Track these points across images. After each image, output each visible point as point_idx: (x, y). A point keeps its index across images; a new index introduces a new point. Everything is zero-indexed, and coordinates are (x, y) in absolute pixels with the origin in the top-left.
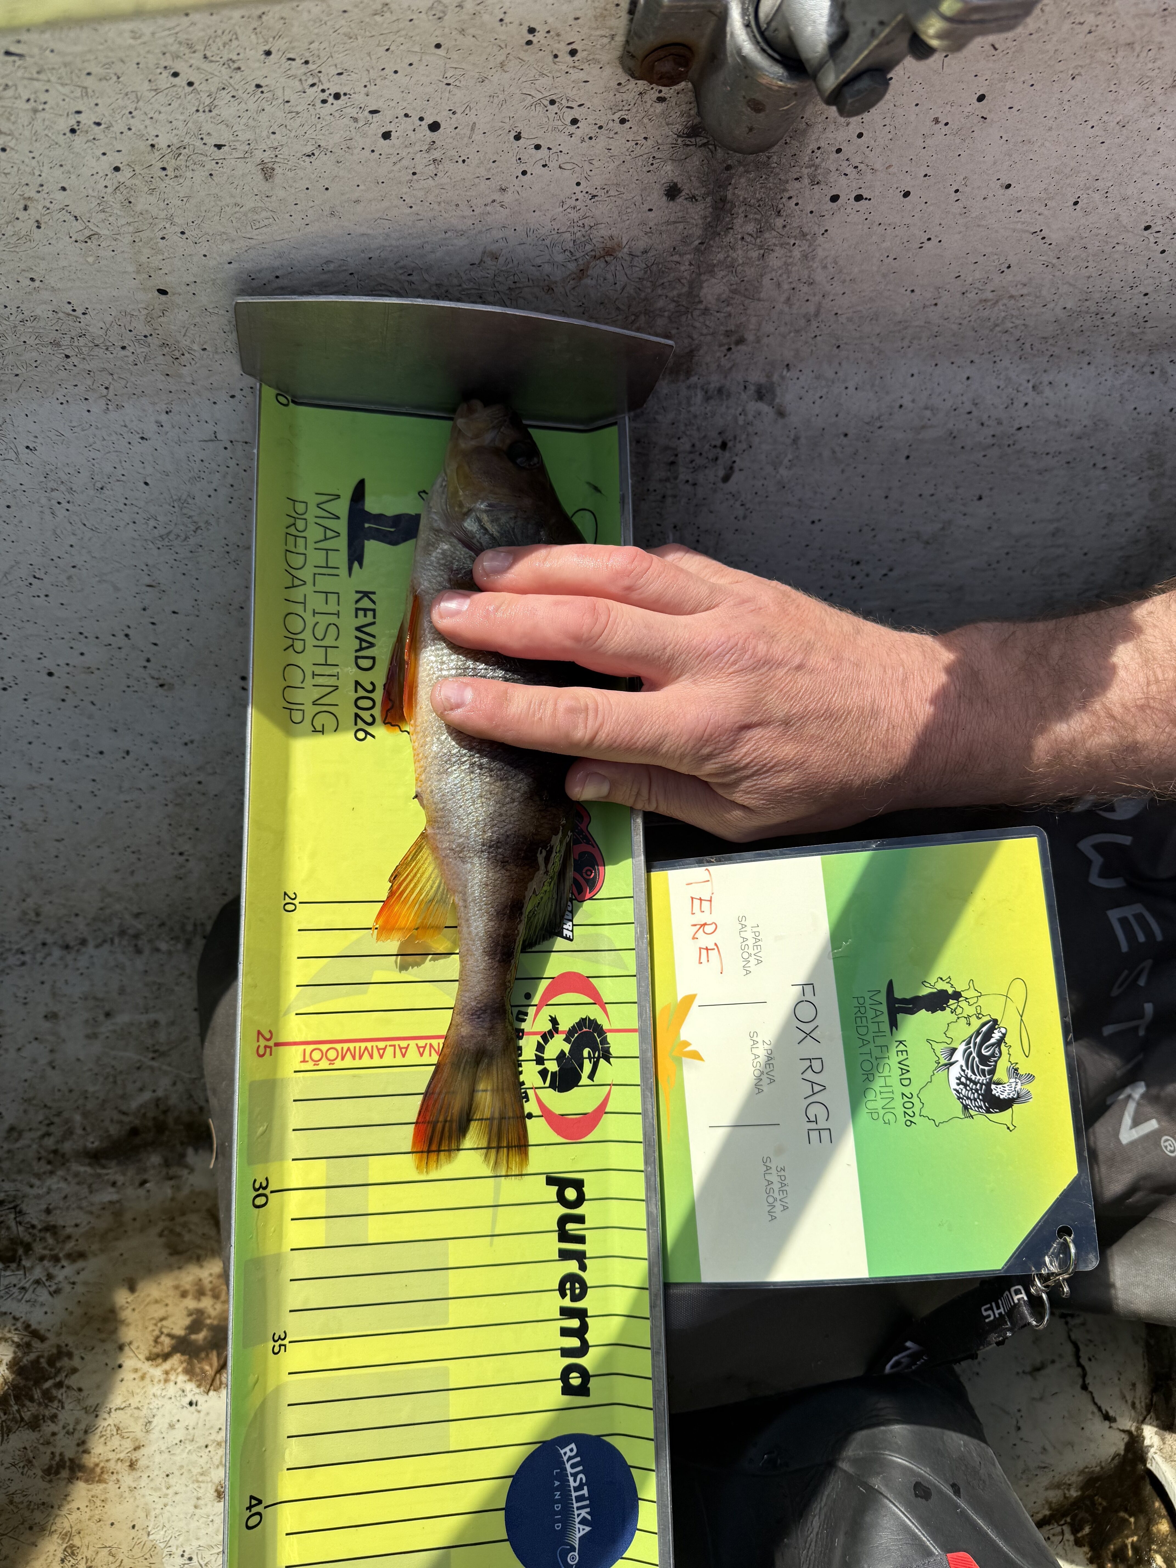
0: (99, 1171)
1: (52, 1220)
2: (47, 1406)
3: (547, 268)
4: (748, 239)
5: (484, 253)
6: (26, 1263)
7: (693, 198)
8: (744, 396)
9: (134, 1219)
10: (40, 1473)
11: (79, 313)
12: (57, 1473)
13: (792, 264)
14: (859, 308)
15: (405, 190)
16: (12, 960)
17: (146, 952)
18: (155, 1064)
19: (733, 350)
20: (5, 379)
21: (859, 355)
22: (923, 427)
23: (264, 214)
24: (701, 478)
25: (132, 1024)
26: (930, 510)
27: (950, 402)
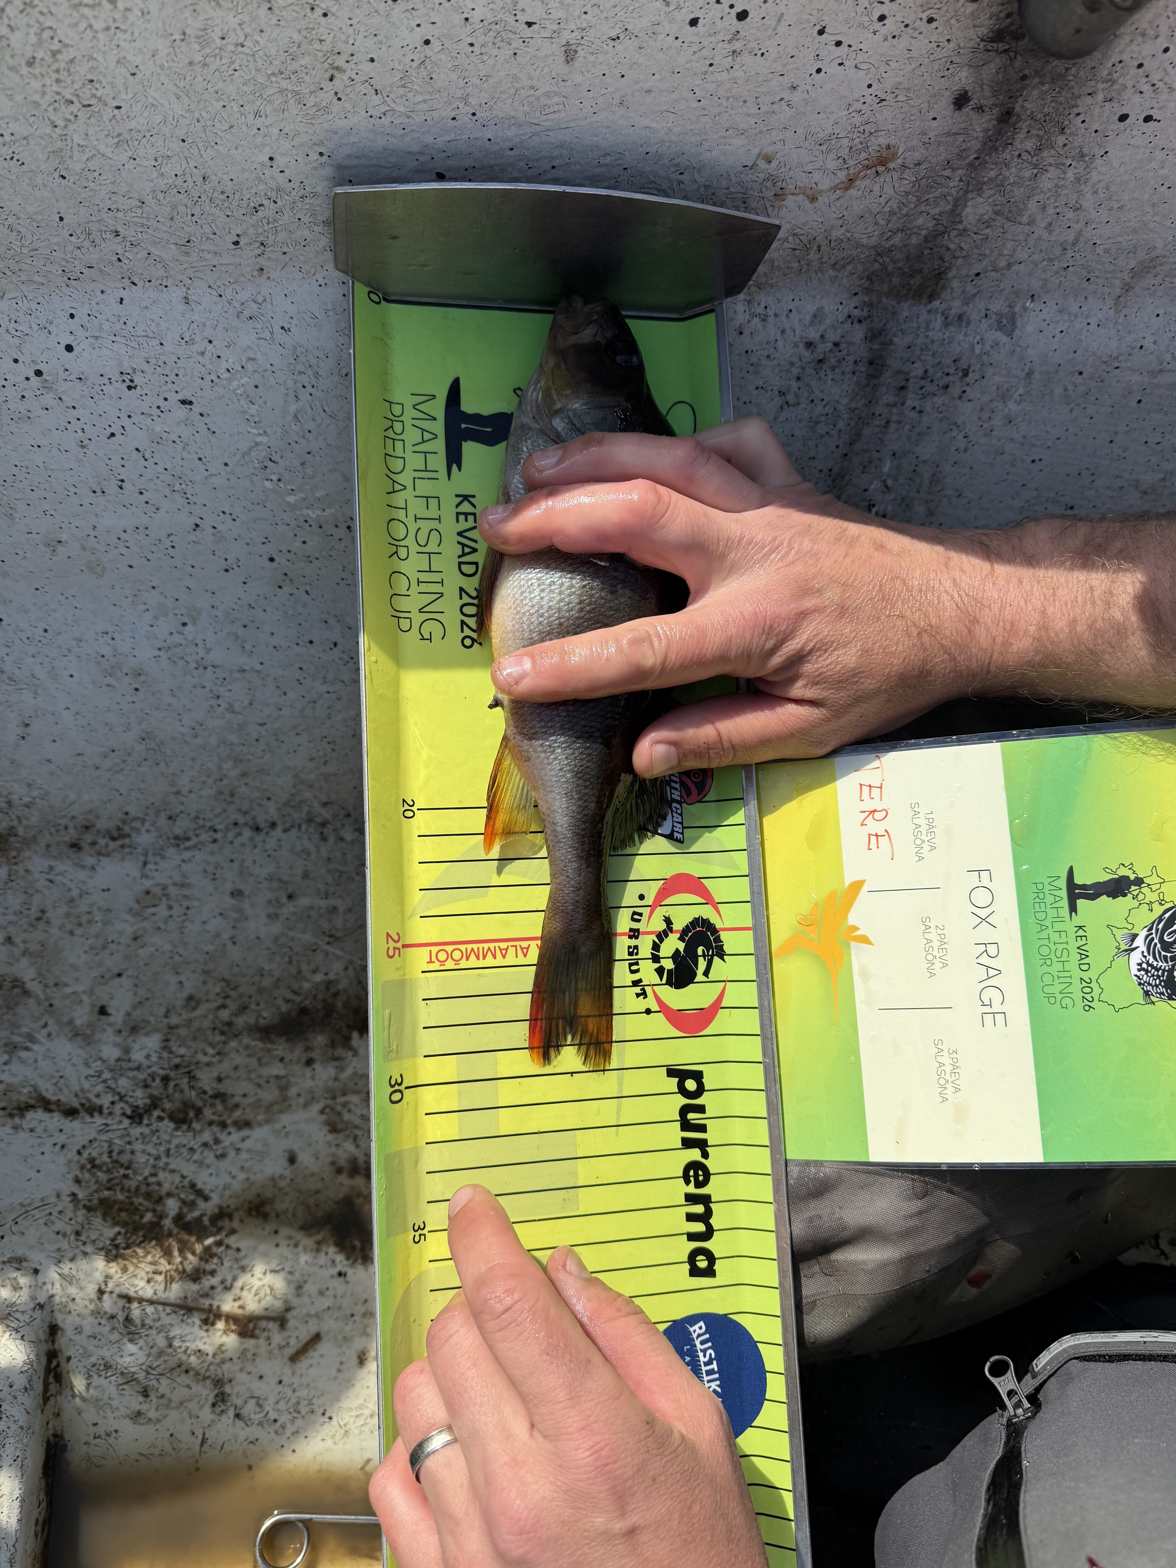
0: (269, 1046)
1: (222, 1087)
2: (207, 1261)
4: (1025, 156)
5: (759, 155)
6: (196, 1126)
7: (980, 109)
9: (299, 1095)
10: (197, 1322)
12: (213, 1324)
13: (1063, 187)
14: (1120, 239)
15: (699, 81)
16: (205, 837)
17: (331, 840)
18: (330, 948)
19: (982, 275)
20: (273, 256)
21: (1107, 290)
22: (1161, 371)
23: (556, 99)
24: (928, 405)
25: (312, 908)
26: (1153, 459)
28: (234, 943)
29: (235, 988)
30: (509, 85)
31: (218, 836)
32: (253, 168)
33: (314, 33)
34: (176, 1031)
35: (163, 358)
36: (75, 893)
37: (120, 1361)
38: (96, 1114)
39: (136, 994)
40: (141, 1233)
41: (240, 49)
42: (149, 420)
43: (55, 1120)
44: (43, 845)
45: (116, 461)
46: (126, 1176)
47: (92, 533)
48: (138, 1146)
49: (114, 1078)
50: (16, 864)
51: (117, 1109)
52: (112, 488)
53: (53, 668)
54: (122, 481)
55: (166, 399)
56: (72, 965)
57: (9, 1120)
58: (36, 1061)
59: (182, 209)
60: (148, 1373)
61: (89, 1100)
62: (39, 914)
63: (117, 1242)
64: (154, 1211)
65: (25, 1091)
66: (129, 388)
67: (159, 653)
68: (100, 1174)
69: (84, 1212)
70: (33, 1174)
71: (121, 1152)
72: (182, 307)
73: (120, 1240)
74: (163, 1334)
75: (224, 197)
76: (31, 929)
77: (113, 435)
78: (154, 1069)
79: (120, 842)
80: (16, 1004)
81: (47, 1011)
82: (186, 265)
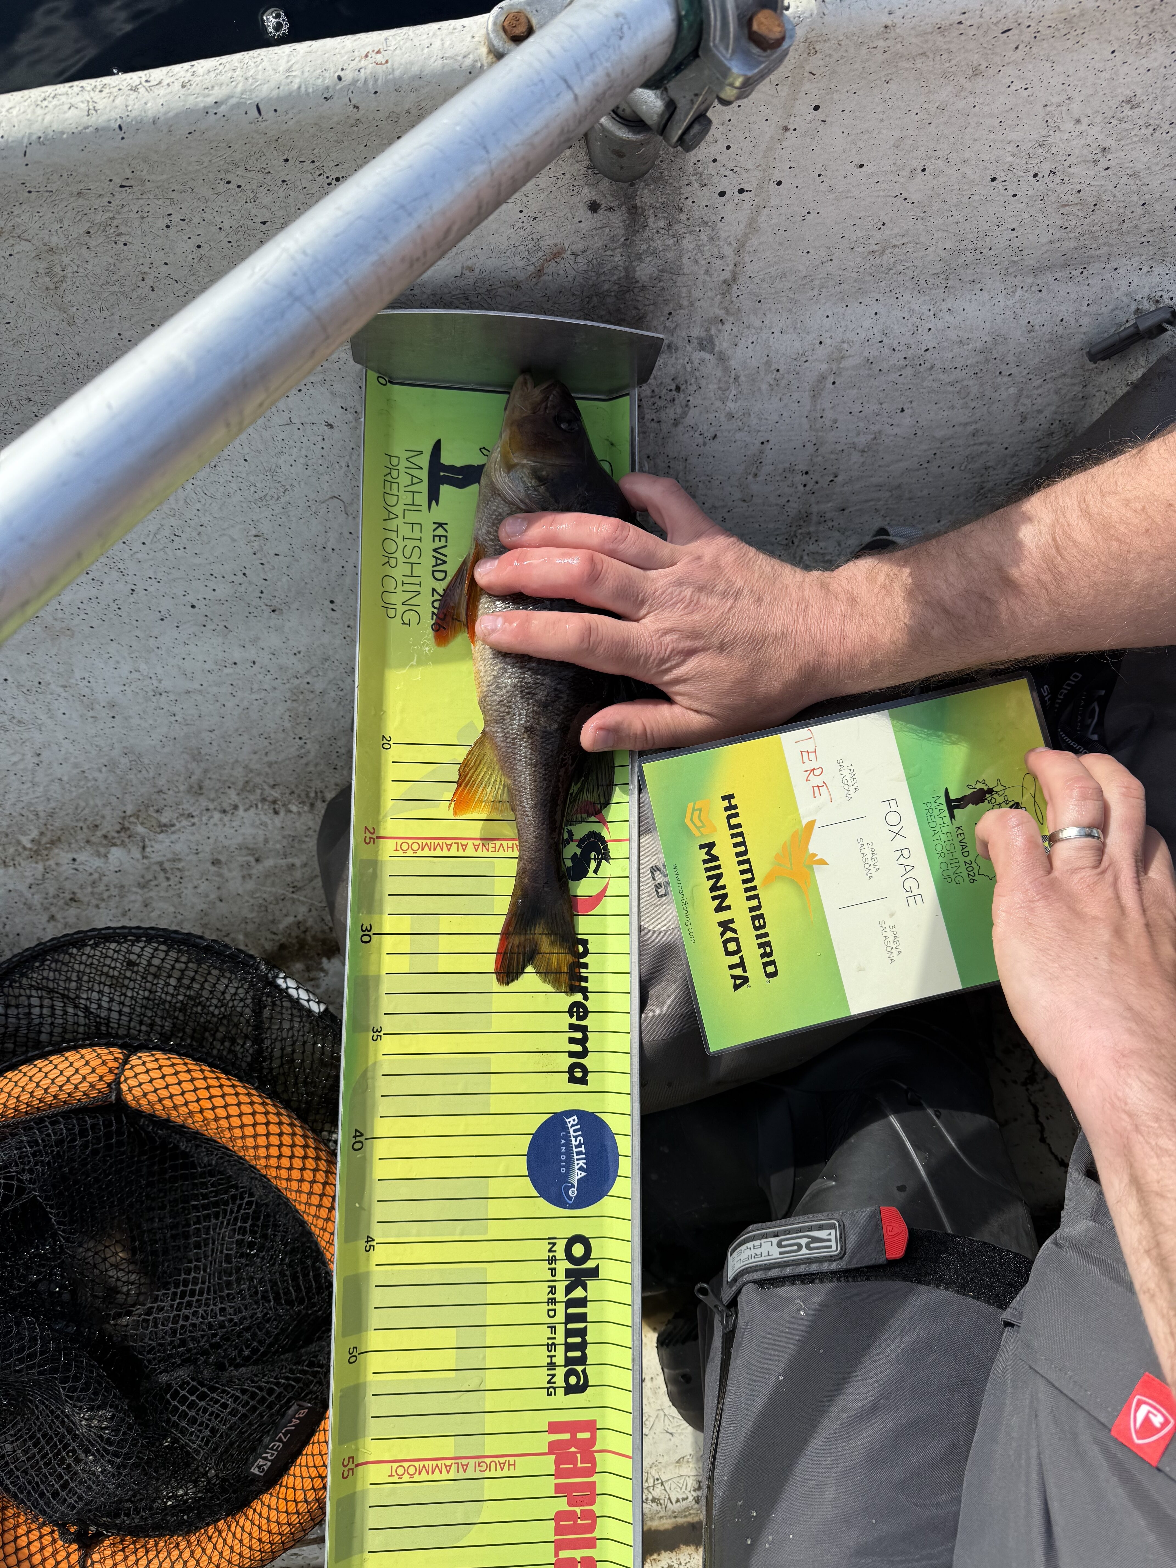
3: (513, 273)
4: (662, 232)
5: (463, 268)
7: (611, 209)
8: (689, 348)
14: (768, 271)
16: (185, 823)
19: (674, 314)
24: (663, 415)
25: (276, 867)
26: (861, 424)
27: (863, 335)
28: (221, 900)
33: (122, 256)
36: (95, 876)
41: (76, 274)
44: (66, 843)
50: (48, 860)
53: (49, 710)
62: (71, 896)
67: (124, 688)
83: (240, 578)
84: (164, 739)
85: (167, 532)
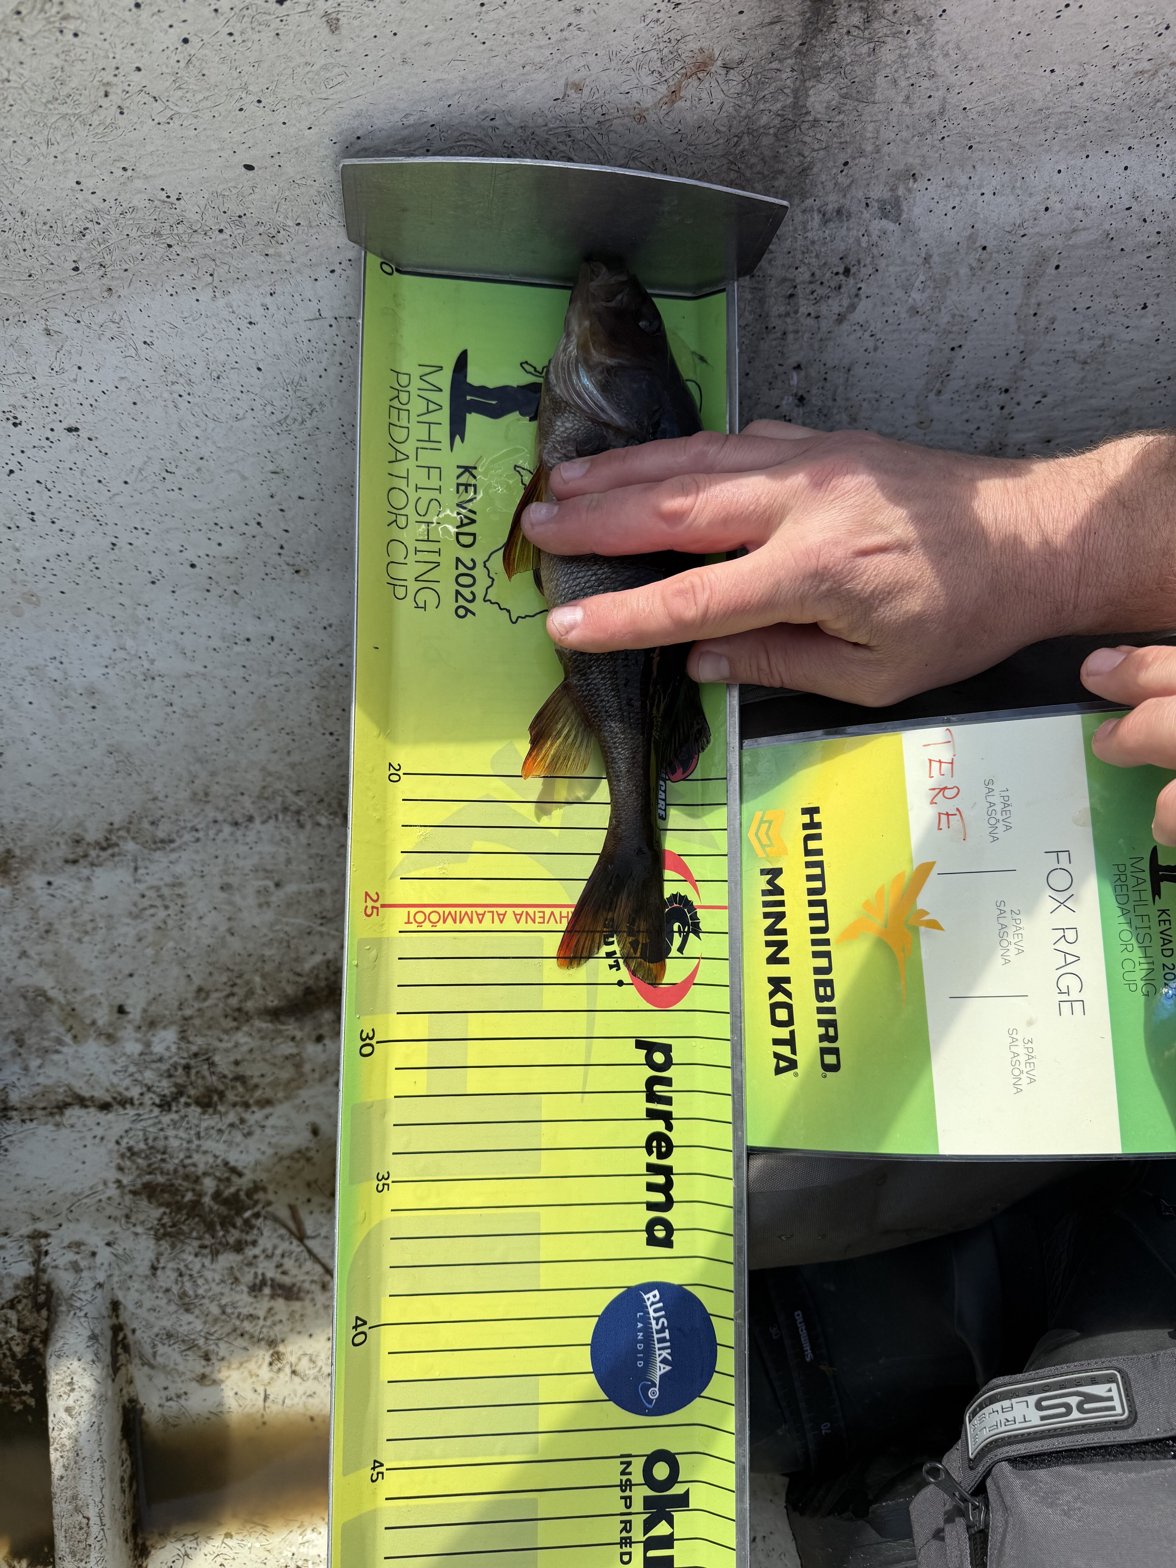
0: (279, 1027)
1: (240, 1070)
2: (247, 1233)
3: (636, 95)
4: (855, 32)
5: (566, 85)
6: (221, 1108)
8: (866, 215)
10: (245, 1289)
11: (173, 199)
12: (260, 1290)
13: (908, 56)
14: (992, 99)
15: (476, 24)
16: (188, 837)
17: (309, 826)
18: (323, 929)
19: (850, 164)
20: (116, 275)
21: (996, 155)
22: (1074, 231)
23: (336, 70)
24: (823, 308)
25: (300, 893)
26: (1087, 326)
27: (1104, 200)
28: (233, 934)
29: (240, 976)
30: (283, 66)
31: (201, 835)
32: (64, 195)
33: (72, 54)
34: (191, 1022)
35: (39, 391)
36: (76, 903)
37: (181, 1330)
38: (128, 1106)
39: (149, 991)
40: (184, 1212)
41: (7, 85)
42: (42, 452)
43: (92, 1115)
44: (39, 862)
45: (21, 497)
46: (163, 1160)
47: (18, 567)
48: (170, 1132)
49: (140, 1072)
50: (17, 883)
51: (148, 1098)
52: (25, 522)
53: (12, 698)
54: (33, 513)
55: (52, 430)
56: (86, 971)
57: (50, 1118)
58: (67, 1062)
59: (12, 246)
60: (207, 1339)
61: (120, 1094)
62: (47, 928)
63: (164, 1221)
64: (193, 1190)
65: (61, 1090)
66: (15, 425)
67: (107, 670)
68: (140, 1161)
69: (131, 1196)
70: (80, 1166)
71: (155, 1139)
72: (44, 339)
73: (166, 1220)
74: (215, 1303)
75: (47, 227)
76: (42, 941)
77: (11, 472)
78: (175, 1059)
79: (110, 851)
80: (42, 1011)
81: (69, 1015)
82: (37, 299)
83: (253, 529)
84: (159, 735)
85: (157, 467)
